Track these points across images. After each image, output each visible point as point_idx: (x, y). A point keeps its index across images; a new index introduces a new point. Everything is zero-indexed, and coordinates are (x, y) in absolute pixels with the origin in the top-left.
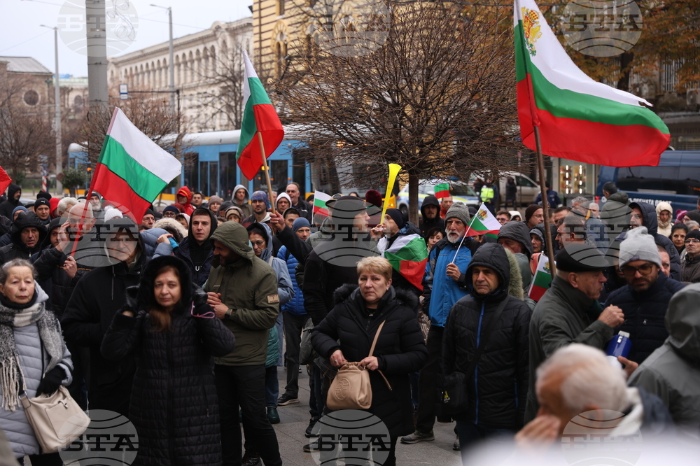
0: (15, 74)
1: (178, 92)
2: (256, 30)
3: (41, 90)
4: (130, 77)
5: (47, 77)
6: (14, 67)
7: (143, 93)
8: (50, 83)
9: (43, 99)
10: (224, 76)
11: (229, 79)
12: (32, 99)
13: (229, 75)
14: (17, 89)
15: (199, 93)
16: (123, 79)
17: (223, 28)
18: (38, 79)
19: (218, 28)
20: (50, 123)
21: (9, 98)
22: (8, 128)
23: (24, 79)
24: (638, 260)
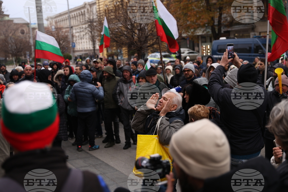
0: (16, 24)
1: (72, 27)
2: (98, 4)
3: (25, 29)
4: (56, 23)
5: (28, 25)
6: (16, 21)
7: (61, 29)
8: (28, 27)
9: (27, 32)
10: (87, 21)
11: (89, 22)
12: (23, 32)
13: (89, 21)
14: (17, 29)
15: (80, 28)
16: (54, 24)
17: (87, 4)
18: (24, 25)
19: (85, 4)
20: (29, 41)
21: (15, 32)
22: (13, 43)
23: (19, 26)
24: (187, 68)
